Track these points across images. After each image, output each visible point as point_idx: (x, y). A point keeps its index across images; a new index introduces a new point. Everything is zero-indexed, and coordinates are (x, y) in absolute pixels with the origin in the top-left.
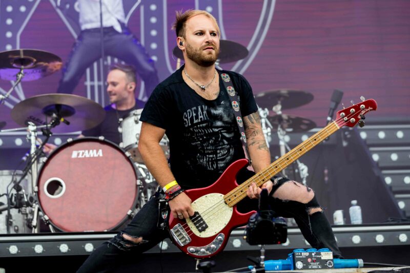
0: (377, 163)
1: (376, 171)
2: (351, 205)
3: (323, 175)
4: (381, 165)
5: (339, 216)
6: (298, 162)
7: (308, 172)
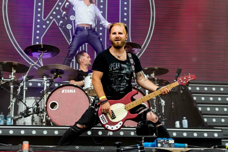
0: (195, 101)
1: (195, 105)
2: (183, 119)
3: (172, 105)
4: (197, 102)
5: (177, 123)
6: (161, 99)
7: (165, 104)
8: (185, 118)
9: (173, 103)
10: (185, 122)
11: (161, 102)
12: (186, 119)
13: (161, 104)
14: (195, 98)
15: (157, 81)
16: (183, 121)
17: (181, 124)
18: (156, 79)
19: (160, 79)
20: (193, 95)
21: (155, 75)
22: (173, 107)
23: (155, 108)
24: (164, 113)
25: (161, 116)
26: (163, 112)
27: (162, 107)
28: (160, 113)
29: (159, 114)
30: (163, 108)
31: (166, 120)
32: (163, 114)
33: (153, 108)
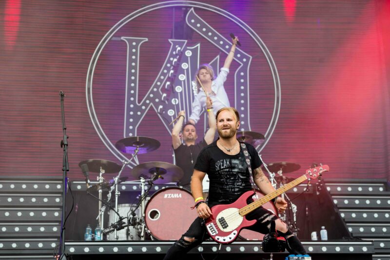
0: (336, 205)
1: (336, 210)
2: (321, 229)
3: (305, 211)
4: (338, 206)
5: (314, 235)
6: (291, 203)
7: (297, 209)
8: (323, 227)
9: (307, 209)
10: (324, 233)
11: (291, 207)
12: (325, 229)
13: (292, 210)
14: (335, 202)
15: (286, 180)
16: (322, 231)
17: (319, 235)
18: (284, 177)
19: (289, 177)
20: (333, 197)
21: (283, 173)
22: (307, 213)
23: (285, 215)
24: (296, 222)
25: (292, 226)
26: (295, 220)
27: (293, 213)
28: (291, 222)
29: (289, 223)
30: (295, 215)
31: (299, 231)
32: (294, 223)
33: (282, 216)
